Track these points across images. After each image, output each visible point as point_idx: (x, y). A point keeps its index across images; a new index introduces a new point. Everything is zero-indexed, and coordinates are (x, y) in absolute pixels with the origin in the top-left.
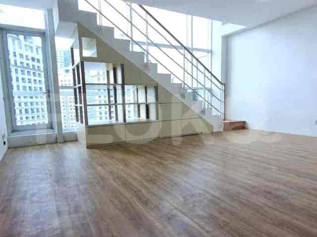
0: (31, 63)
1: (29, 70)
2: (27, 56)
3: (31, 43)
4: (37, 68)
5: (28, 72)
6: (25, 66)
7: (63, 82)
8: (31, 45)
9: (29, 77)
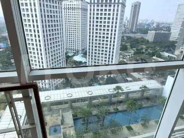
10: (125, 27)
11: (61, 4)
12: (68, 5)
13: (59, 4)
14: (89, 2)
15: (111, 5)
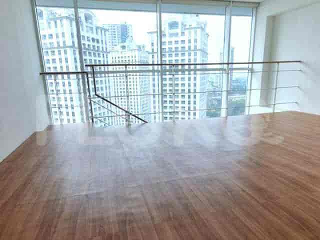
0: (91, 43)
1: (91, 51)
2: (88, 38)
3: (91, 23)
4: (96, 49)
5: (89, 53)
6: (87, 47)
7: (120, 58)
8: (91, 26)
9: (90, 58)
10: (213, 86)
11: (107, 57)
12: (119, 57)
13: (104, 57)
14: (151, 51)
15: (184, 54)
